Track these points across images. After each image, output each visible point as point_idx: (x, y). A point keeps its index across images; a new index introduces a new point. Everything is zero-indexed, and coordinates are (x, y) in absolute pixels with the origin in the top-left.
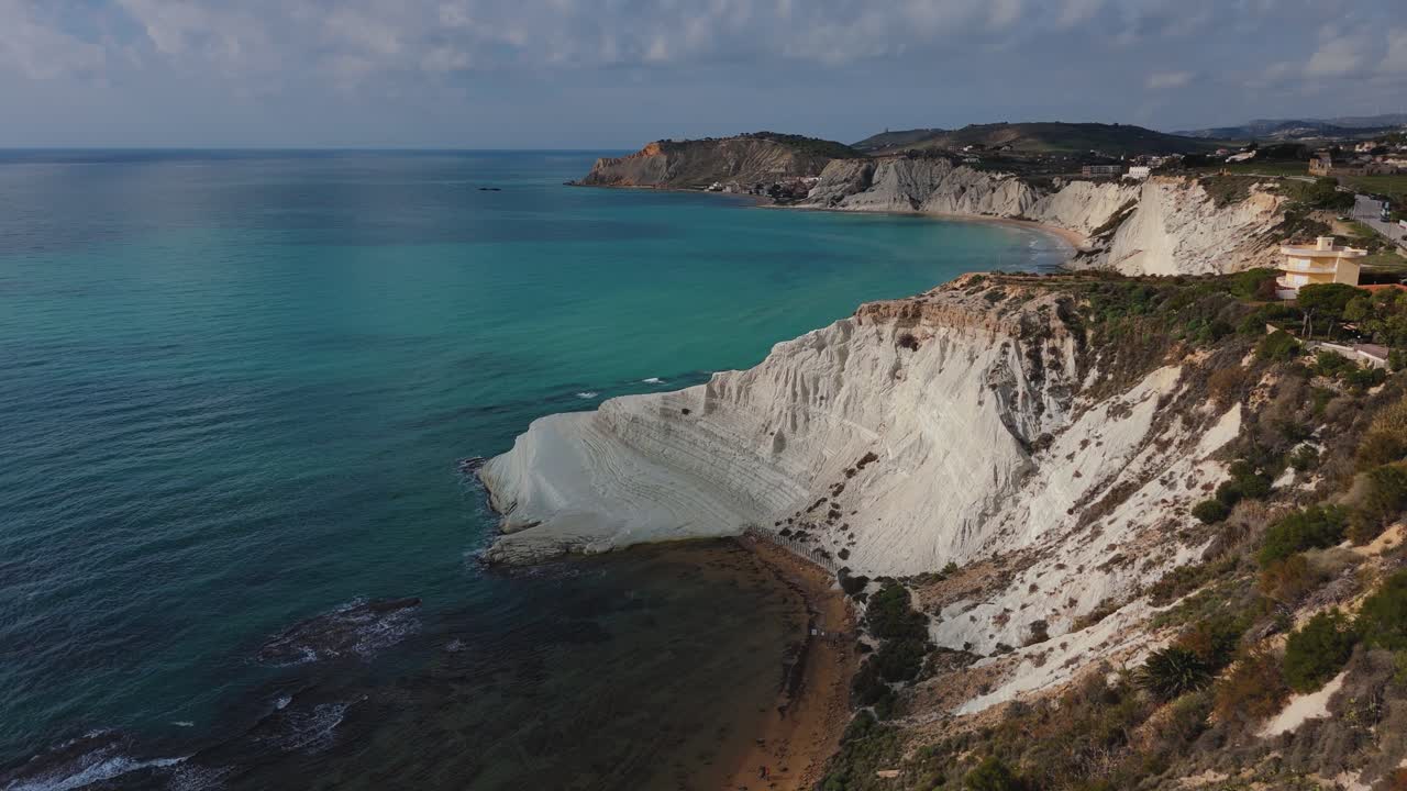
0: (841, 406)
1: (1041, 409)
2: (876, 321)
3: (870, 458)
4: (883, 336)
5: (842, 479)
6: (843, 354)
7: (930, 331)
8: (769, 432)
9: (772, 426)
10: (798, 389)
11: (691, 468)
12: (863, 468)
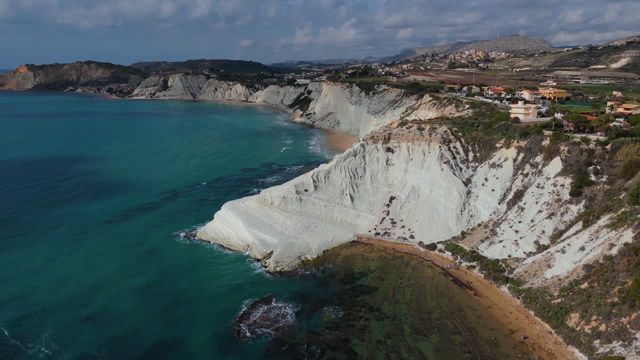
0: (369, 179)
1: (461, 169)
2: (374, 143)
3: (392, 198)
4: (379, 148)
5: (386, 208)
6: (364, 157)
7: (396, 145)
8: (345, 194)
9: (345, 191)
10: (351, 174)
11: (317, 215)
12: (392, 203)
